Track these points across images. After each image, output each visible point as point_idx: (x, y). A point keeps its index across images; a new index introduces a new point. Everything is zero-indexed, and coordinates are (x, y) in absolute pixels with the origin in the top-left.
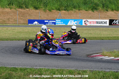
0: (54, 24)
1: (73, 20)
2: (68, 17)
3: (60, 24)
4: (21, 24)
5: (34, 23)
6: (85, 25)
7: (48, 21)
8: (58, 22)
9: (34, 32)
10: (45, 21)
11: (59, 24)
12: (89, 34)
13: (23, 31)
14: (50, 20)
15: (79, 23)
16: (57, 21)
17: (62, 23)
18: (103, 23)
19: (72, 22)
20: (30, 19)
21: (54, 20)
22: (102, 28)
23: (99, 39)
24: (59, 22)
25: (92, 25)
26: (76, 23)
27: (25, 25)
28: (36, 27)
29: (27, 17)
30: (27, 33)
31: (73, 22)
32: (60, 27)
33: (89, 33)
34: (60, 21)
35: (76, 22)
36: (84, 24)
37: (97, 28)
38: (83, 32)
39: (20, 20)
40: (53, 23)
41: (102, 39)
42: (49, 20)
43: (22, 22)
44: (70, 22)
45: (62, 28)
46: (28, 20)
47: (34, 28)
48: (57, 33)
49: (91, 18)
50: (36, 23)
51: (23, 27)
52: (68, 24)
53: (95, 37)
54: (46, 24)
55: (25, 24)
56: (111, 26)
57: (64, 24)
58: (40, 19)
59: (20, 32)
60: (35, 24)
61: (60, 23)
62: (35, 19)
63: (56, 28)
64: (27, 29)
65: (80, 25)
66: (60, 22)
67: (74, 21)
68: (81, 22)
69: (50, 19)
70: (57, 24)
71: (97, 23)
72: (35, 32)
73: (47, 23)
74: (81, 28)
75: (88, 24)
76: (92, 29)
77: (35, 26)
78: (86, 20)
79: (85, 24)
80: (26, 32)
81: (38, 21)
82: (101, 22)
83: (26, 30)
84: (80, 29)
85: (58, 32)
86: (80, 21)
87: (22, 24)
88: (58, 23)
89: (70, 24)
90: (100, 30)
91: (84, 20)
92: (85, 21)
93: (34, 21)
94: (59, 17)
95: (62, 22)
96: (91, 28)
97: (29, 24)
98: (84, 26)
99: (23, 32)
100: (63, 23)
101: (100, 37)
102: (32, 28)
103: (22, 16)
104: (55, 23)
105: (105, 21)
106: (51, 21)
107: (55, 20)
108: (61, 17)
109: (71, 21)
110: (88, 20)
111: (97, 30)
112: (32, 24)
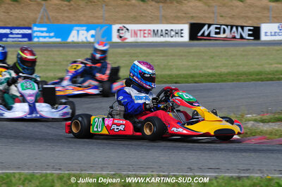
0: (26, 39)
1: (84, 28)
3: (47, 40)
6: (119, 40)
7: (8, 31)
8: (39, 34)
10: (1, 31)
11: (42, 40)
14: (15, 28)
15: (103, 37)
16: (35, 29)
17: (50, 37)
18: (173, 33)
19: (81, 32)
22: (170, 50)
24: (42, 32)
25: (141, 39)
26: (93, 36)
31: (85, 32)
32: (46, 49)
34: (45, 29)
35: (93, 32)
36: (115, 39)
37: (155, 49)
40: (24, 36)
41: (175, 80)
42: (11, 28)
44: (74, 33)
45: (55, 49)
49: (135, 20)
52: (70, 39)
54: (4, 39)
56: (196, 42)
57: (59, 40)
61: (45, 37)
65: (104, 40)
66: (45, 34)
67: (88, 30)
68: (108, 33)
69: (15, 26)
70: (36, 40)
71: (155, 33)
73: (6, 36)
75: (130, 39)
76: (141, 53)
78: (121, 26)
79: (121, 37)
82: (167, 33)
86: (105, 28)
88: (38, 37)
89: (76, 40)
90: (163, 56)
91: (115, 27)
92: (119, 30)
94: (41, 18)
95: (52, 34)
96: (138, 50)
98: (115, 45)
100: (56, 36)
101: (169, 76)
104: (29, 37)
105: (177, 27)
106: (17, 31)
107: (30, 28)
108: (48, 18)
109: (77, 28)
110: (127, 26)
111: (157, 56)
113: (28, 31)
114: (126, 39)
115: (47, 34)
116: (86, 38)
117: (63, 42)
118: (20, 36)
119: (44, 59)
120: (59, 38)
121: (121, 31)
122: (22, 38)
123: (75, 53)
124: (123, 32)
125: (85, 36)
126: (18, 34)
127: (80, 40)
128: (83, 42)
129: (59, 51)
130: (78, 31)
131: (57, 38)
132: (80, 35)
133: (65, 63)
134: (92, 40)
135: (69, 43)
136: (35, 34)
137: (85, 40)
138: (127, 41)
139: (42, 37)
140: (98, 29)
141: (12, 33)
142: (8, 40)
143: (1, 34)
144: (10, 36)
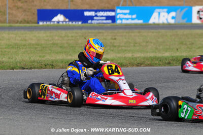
0: (110, 21)
3: (129, 22)
4: (17, 22)
5: (55, 19)
6: (199, 22)
7: (92, 14)
8: (122, 16)
9: (54, 44)
10: (87, 14)
11: (124, 22)
13: (23, 42)
14: (99, 11)
15: (183, 18)
16: (119, 11)
17: (132, 19)
19: (162, 14)
20: (44, 8)
21: (109, 11)
24: (125, 14)
26: (173, 18)
27: (28, 25)
28: (59, 31)
29: (35, 3)
30: (36, 48)
31: (166, 14)
32: (127, 31)
35: (173, 14)
36: (195, 20)
39: (14, 12)
40: (108, 18)
42: (96, 11)
43: (21, 16)
44: (155, 15)
46: (39, 11)
47: (55, 32)
48: (119, 46)
50: (60, 18)
51: (23, 32)
52: (152, 21)
54: (90, 21)
55: (28, 23)
57: (140, 22)
58: (72, 8)
59: (17, 46)
60: (58, 22)
61: (127, 19)
62: (57, 8)
63: (116, 31)
65: (184, 21)
66: (127, 16)
67: (168, 12)
68: (189, 15)
69: (99, 8)
70: (119, 22)
72: (57, 44)
73: (91, 18)
74: (187, 32)
77: (58, 27)
78: (201, 8)
79: (201, 18)
80: (33, 45)
81: (67, 13)
83: (31, 39)
84: (185, 33)
85: (123, 44)
87: (21, 22)
88: (121, 19)
91: (195, 9)
92: (198, 12)
93: (55, 13)
94: (124, 1)
95: (134, 16)
97: (41, 23)
99: (25, 45)
100: (138, 18)
102: (48, 33)
103: (20, 1)
104: (113, 19)
106: (101, 14)
107: (113, 11)
108: (131, 1)
112: (48, 23)
113: (112, 14)
115: (129, 16)
116: (167, 19)
117: (144, 23)
118: (104, 18)
119: (125, 40)
120: (141, 19)
121: (201, 13)
122: (106, 20)
123: (155, 34)
125: (166, 17)
126: (102, 16)
128: (163, 24)
129: (139, 32)
130: (159, 13)
131: (139, 19)
132: (161, 17)
133: (144, 44)
134: (172, 21)
135: (151, 24)
136: (118, 17)
137: (165, 22)
141: (96, 16)
142: (93, 22)
143: (87, 16)
144: (95, 18)
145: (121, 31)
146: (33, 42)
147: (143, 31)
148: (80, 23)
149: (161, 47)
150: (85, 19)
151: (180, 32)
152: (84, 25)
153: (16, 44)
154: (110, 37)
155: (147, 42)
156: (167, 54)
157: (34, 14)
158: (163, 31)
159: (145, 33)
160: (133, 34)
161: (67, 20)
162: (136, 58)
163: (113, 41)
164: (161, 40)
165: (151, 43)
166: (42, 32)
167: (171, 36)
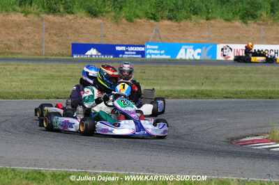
0: (140, 56)
1: (192, 47)
2: (177, 36)
3: (158, 57)
4: (53, 55)
5: (89, 53)
6: (222, 58)
7: (123, 48)
8: (151, 51)
10: (118, 48)
11: (153, 57)
12: (233, 82)
13: (58, 74)
14: (130, 46)
15: (208, 55)
16: (148, 46)
17: (161, 54)
20: (78, 42)
21: (139, 46)
23: (260, 98)
24: (154, 50)
26: (199, 54)
27: (62, 58)
29: (70, 37)
30: (69, 79)
31: (192, 51)
32: (156, 65)
33: (235, 79)
34: (157, 47)
35: (199, 51)
38: (216, 79)
39: (50, 45)
40: (138, 53)
41: (269, 96)
42: (127, 46)
43: (56, 49)
45: (165, 65)
46: (73, 44)
48: (148, 79)
51: (58, 64)
52: (179, 57)
53: (251, 91)
54: (121, 56)
55: (63, 56)
57: (168, 57)
58: (105, 43)
59: (52, 77)
60: (91, 56)
61: (156, 54)
62: (91, 43)
63: (145, 65)
64: (69, 68)
65: (209, 58)
66: (156, 52)
67: (195, 49)
68: (214, 52)
69: (130, 44)
70: (148, 57)
73: (122, 52)
74: (211, 67)
76: (241, 70)
77: (91, 60)
78: (225, 45)
79: (224, 56)
80: (67, 76)
81: (98, 47)
83: (66, 71)
84: (210, 68)
85: (152, 77)
86: (209, 48)
87: (56, 55)
88: (150, 54)
89: (183, 57)
90: (261, 74)
91: (220, 47)
92: (222, 49)
93: (88, 47)
94: (154, 37)
95: (163, 52)
97: (75, 57)
98: (220, 63)
99: (59, 76)
100: (166, 54)
101: (264, 91)
103: (56, 35)
104: (143, 54)
106: (132, 49)
107: (143, 46)
108: (160, 38)
109: (185, 47)
110: (231, 46)
111: (255, 74)
112: (82, 56)
113: (143, 49)
114: (229, 57)
115: (159, 52)
116: (193, 56)
117: (172, 58)
118: (134, 53)
119: (154, 74)
120: (169, 55)
121: (225, 50)
122: (136, 54)
123: (181, 69)
124: (227, 51)
125: (192, 54)
126: (133, 51)
127: (187, 58)
128: (190, 59)
129: (167, 67)
130: (186, 50)
132: (188, 53)
133: (172, 78)
134: (198, 58)
135: (178, 60)
136: (147, 52)
137: (192, 58)
138: (229, 59)
139: (154, 54)
140: (204, 48)
141: (127, 51)
142: (124, 56)
143: (118, 51)
144: (126, 53)
145: (150, 65)
146: (68, 74)
147: (170, 65)
148: (112, 57)
149: (188, 81)
150: (117, 54)
151: (205, 67)
152: (115, 58)
153: (51, 75)
154: (140, 71)
155: (175, 76)
156: (193, 88)
157: (68, 48)
158: (189, 66)
159: (172, 67)
160: (161, 69)
161: (100, 54)
162: (164, 91)
163: (142, 74)
164: (187, 74)
165: (178, 77)
166: (76, 64)
167: (197, 71)
